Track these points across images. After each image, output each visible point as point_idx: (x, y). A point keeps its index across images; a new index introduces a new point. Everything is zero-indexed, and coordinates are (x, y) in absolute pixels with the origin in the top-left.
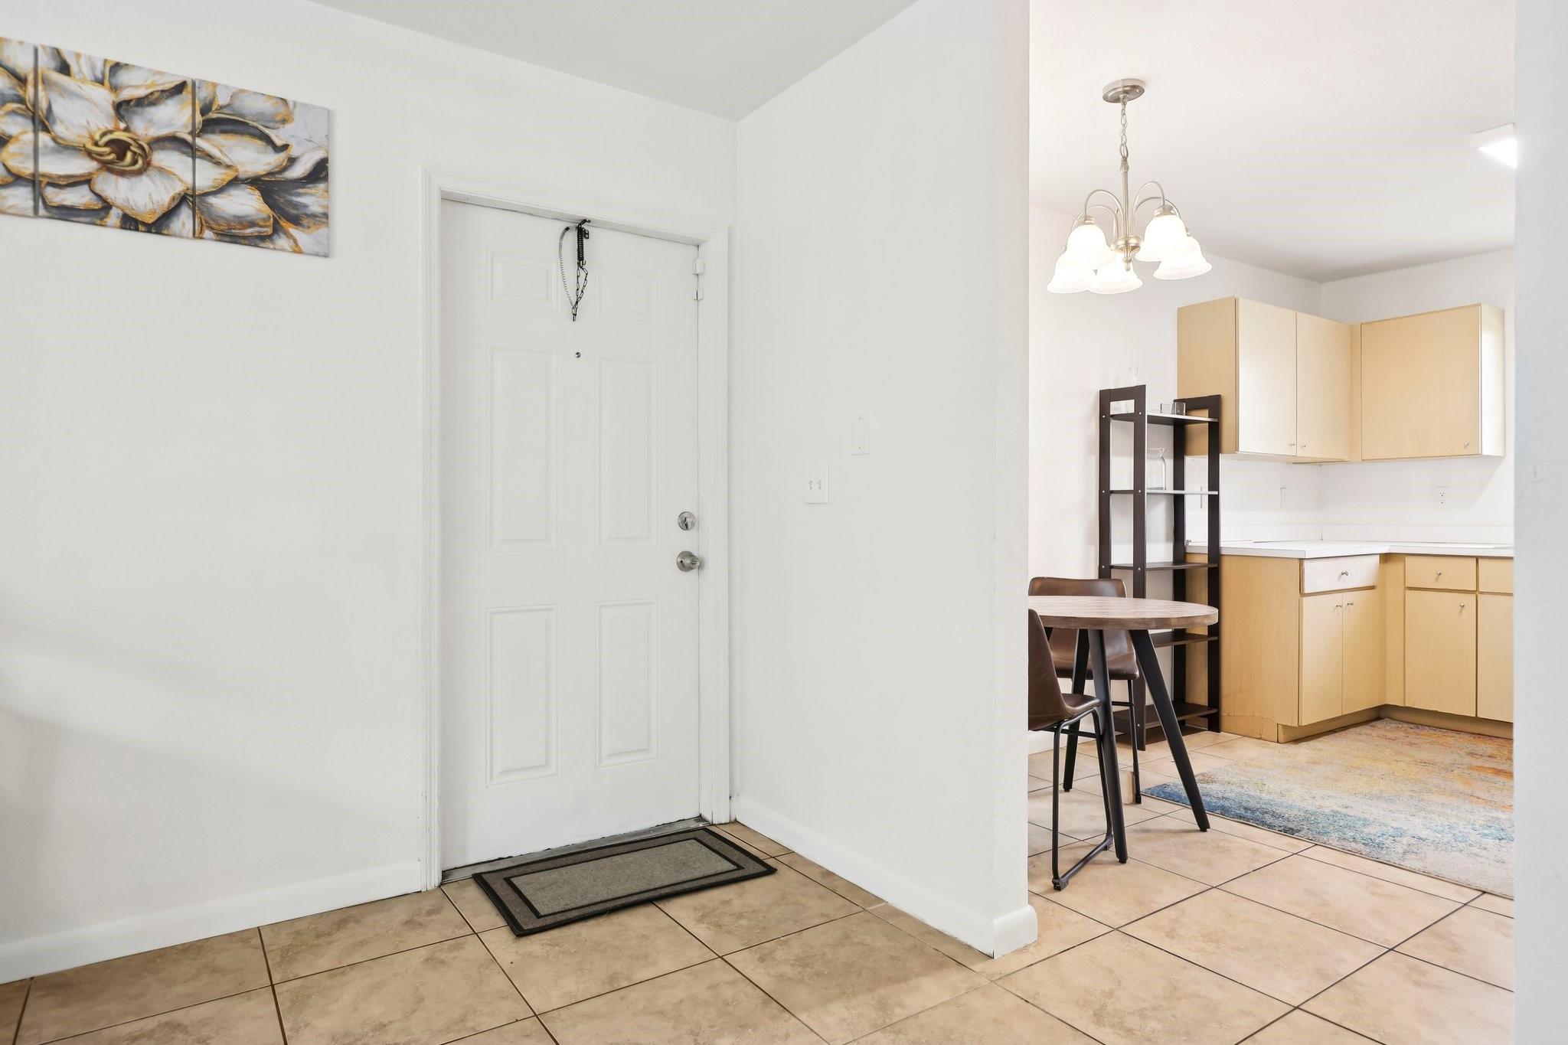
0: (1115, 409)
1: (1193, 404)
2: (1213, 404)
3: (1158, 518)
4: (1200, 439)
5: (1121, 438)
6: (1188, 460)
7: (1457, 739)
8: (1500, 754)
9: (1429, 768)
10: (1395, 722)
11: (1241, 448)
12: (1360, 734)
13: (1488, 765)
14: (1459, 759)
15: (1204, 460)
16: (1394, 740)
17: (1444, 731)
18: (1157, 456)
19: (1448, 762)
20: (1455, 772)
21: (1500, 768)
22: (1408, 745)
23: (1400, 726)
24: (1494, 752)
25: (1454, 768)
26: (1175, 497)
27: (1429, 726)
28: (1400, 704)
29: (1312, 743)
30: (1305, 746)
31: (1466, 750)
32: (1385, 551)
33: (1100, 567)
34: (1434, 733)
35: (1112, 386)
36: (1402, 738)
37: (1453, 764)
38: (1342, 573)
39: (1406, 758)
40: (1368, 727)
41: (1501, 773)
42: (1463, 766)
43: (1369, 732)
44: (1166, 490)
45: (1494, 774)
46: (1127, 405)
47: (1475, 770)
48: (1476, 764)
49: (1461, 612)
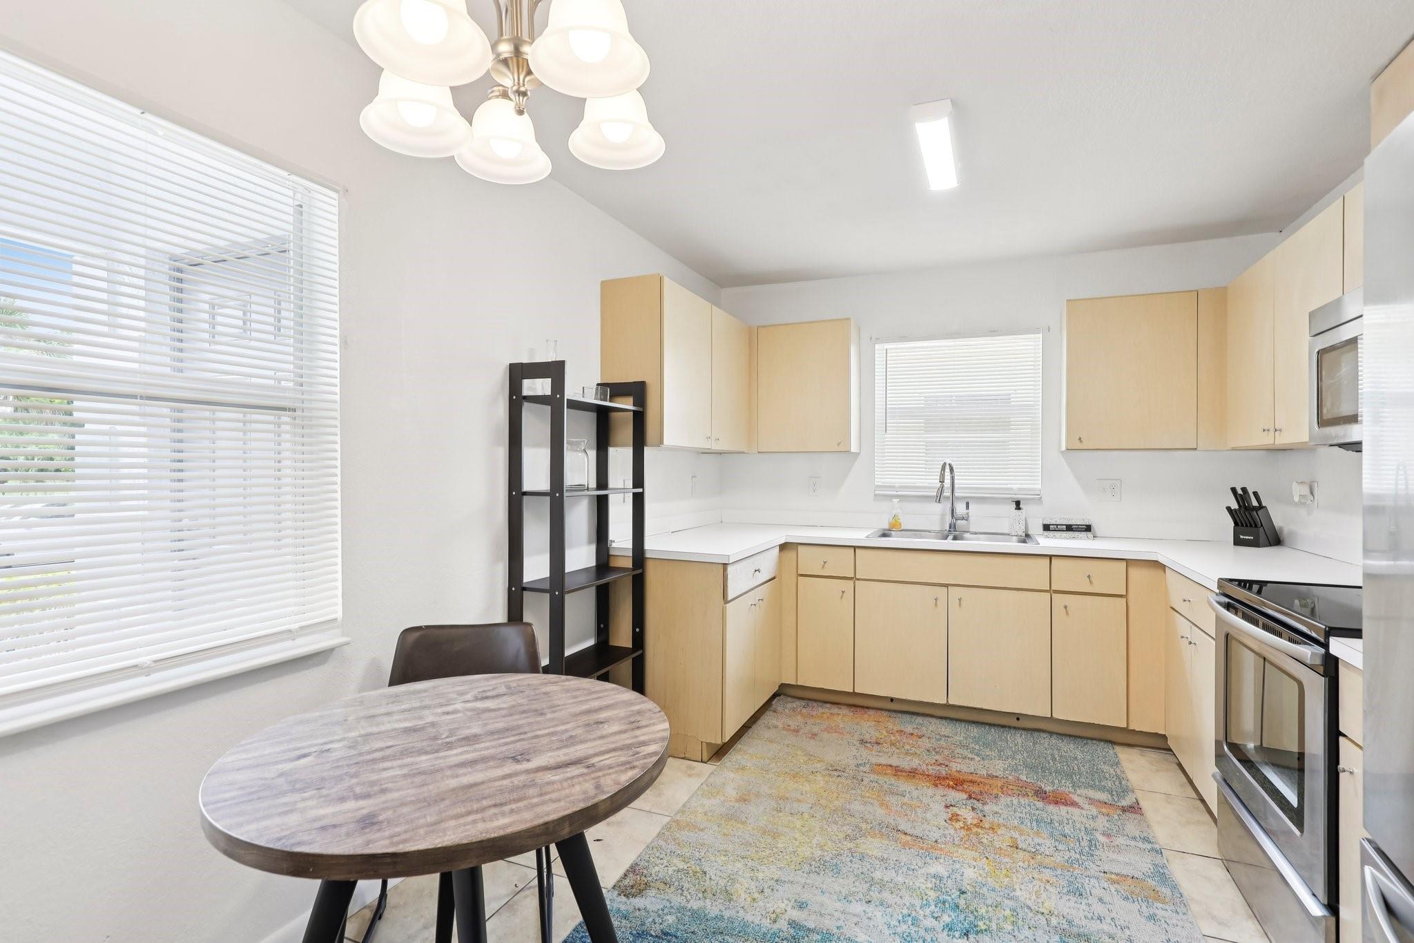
0: (530, 389)
1: (617, 390)
2: (637, 391)
3: (579, 518)
4: (624, 431)
5: (535, 424)
6: (612, 452)
7: (843, 718)
8: (882, 737)
9: (843, 780)
10: (789, 699)
11: (666, 442)
12: (769, 728)
13: (883, 760)
14: (858, 754)
15: (628, 452)
16: (798, 731)
17: (828, 705)
18: (578, 447)
19: (853, 762)
20: (865, 782)
21: (894, 764)
22: (811, 738)
23: (794, 705)
24: (878, 734)
25: (861, 774)
26: (598, 497)
27: (815, 701)
28: (793, 683)
29: (733, 757)
30: (728, 764)
31: (857, 737)
32: (783, 542)
33: (510, 589)
34: (823, 711)
35: (525, 360)
36: (802, 726)
37: (858, 766)
38: (756, 571)
39: (819, 765)
40: (771, 713)
41: (899, 773)
42: (867, 768)
43: (775, 722)
44: (588, 489)
45: (896, 778)
46: (542, 384)
47: (878, 773)
48: (874, 760)
49: (842, 597)
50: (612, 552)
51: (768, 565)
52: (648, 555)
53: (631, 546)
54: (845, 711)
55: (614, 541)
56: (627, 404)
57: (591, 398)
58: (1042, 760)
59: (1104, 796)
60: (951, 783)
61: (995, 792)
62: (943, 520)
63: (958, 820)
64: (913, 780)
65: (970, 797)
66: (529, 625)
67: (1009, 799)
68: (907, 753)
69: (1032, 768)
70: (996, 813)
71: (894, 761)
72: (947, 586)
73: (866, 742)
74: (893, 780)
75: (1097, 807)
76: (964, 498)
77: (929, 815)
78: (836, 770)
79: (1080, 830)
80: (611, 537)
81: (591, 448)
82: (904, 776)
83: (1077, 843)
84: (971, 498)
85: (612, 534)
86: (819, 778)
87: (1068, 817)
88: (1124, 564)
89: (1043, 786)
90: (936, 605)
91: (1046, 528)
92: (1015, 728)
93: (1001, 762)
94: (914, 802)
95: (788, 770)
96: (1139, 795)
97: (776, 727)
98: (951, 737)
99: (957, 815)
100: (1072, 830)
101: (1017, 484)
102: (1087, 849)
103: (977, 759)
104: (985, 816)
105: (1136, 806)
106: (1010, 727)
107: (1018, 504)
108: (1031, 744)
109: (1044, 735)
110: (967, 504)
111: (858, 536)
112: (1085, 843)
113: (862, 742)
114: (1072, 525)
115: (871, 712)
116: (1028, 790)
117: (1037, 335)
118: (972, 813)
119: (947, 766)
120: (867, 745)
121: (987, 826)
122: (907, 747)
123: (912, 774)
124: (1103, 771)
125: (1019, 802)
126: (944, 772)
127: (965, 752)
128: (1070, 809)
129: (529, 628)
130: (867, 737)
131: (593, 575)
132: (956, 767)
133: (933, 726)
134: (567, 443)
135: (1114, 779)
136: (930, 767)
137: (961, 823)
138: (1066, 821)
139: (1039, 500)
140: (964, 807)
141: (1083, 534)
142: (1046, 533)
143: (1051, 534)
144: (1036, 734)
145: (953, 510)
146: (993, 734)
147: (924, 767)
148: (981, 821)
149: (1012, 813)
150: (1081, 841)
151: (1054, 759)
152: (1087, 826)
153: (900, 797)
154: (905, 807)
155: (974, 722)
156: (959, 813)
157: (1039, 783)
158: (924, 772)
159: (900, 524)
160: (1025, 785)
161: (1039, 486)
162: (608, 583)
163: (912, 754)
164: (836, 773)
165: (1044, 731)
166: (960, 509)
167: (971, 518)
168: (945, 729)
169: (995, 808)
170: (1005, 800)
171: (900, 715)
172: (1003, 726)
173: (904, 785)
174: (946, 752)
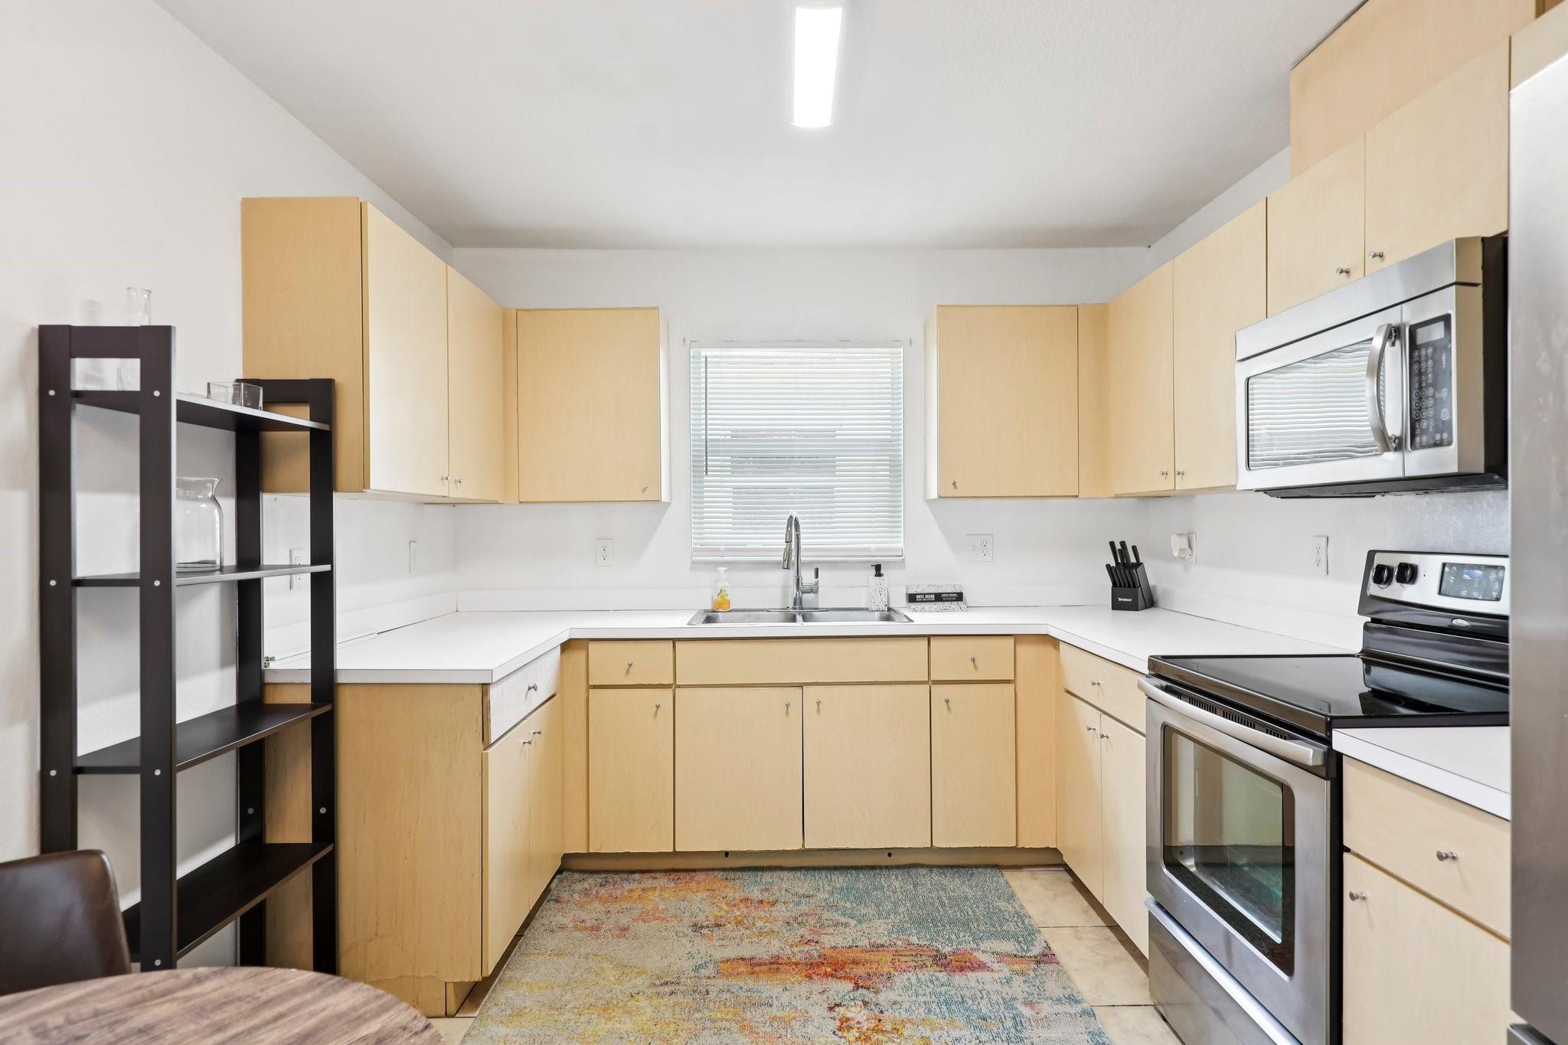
0: (88, 378)
1: (280, 392)
2: (319, 395)
4: (293, 465)
6: (269, 502)
7: (660, 893)
8: (723, 913)
9: (679, 998)
10: (576, 876)
11: (373, 485)
12: (552, 931)
13: (731, 952)
14: (693, 950)
15: (302, 502)
16: (597, 928)
17: (637, 876)
18: (200, 493)
19: (688, 965)
20: (712, 995)
21: (747, 955)
22: (619, 937)
23: (586, 885)
24: (715, 911)
25: (704, 981)
26: (241, 584)
27: (616, 872)
28: (582, 850)
29: (501, 996)
30: (494, 1011)
31: (687, 921)
32: (565, 639)
33: (44, 775)
34: (631, 886)
35: (77, 319)
36: (603, 918)
37: (697, 969)
38: (529, 689)
39: (639, 981)
40: (552, 905)
41: (757, 969)
42: (710, 971)
43: (559, 918)
44: (221, 569)
45: (753, 977)
46: (119, 370)
47: (728, 976)
48: (719, 954)
49: (656, 714)
50: (269, 679)
51: (545, 678)
52: (341, 679)
53: (308, 665)
54: (662, 881)
55: (273, 659)
56: (300, 417)
57: (225, 401)
58: (929, 907)
59: (1009, 947)
60: (829, 970)
61: (886, 969)
62: (785, 595)
63: (850, 1028)
64: (778, 976)
65: (857, 987)
66: (96, 853)
67: (905, 977)
68: (761, 934)
69: (920, 923)
70: (895, 1003)
71: (747, 951)
72: (801, 686)
73: (702, 927)
74: (751, 983)
75: (1008, 963)
76: (810, 563)
77: (810, 1029)
78: (666, 984)
79: (998, 1004)
80: (267, 650)
81: (225, 495)
82: (763, 972)
83: (1001, 1025)
84: (819, 562)
85: (272, 644)
86: (643, 1002)
87: (980, 987)
88: (1011, 641)
89: (940, 946)
90: (787, 713)
91: (912, 598)
92: (887, 867)
93: (882, 921)
94: (787, 1013)
95: (592, 1000)
96: (1046, 934)
97: (562, 928)
98: (813, 896)
99: (848, 1020)
100: (989, 1005)
101: (874, 542)
102: (1013, 1030)
103: (853, 923)
104: (882, 1011)
105: (1047, 951)
106: (881, 868)
107: (878, 568)
108: (912, 887)
109: (923, 871)
110: (817, 571)
111: (678, 623)
112: (1009, 1023)
113: (697, 927)
114: (941, 594)
115: (700, 876)
116: (924, 958)
117: (895, 350)
118: (865, 1011)
119: (817, 942)
120: (705, 931)
121: (889, 1027)
122: (759, 924)
123: (775, 965)
124: (1000, 910)
125: (918, 979)
126: (816, 954)
127: (837, 916)
128: (979, 974)
129: (93, 861)
130: (701, 919)
131: (231, 723)
132: (831, 940)
133: (785, 884)
134: (178, 486)
135: (1016, 918)
136: (796, 949)
137: (855, 1030)
138: (979, 995)
139: (901, 564)
140: (853, 1004)
141: (954, 605)
142: (913, 605)
143: (919, 606)
144: (913, 871)
145: (798, 580)
146: (863, 880)
147: (788, 951)
148: (880, 1021)
149: (914, 998)
150: (1004, 1020)
151: (943, 905)
152: (1005, 995)
153: (767, 1009)
154: (775, 1024)
155: (836, 868)
156: (849, 1015)
157: (934, 943)
158: (789, 958)
159: (729, 602)
160: (918, 952)
161: (901, 545)
162: (263, 739)
163: (768, 933)
164: (667, 989)
165: (922, 866)
166: (808, 577)
167: (820, 590)
168: (802, 884)
169: (892, 996)
170: (900, 979)
171: (739, 874)
172: (873, 868)
173: (769, 988)
174: (812, 921)
